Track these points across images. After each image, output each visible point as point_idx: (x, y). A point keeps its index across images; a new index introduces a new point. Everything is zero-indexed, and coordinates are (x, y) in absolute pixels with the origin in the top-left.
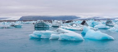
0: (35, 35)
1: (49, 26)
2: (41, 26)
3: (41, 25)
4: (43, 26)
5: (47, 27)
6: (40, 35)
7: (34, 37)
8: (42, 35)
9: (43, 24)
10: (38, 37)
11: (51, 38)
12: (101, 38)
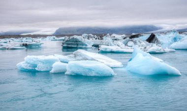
0: (26, 64)
1: (86, 45)
2: (73, 46)
3: (73, 43)
4: (77, 45)
5: (84, 47)
6: (36, 63)
7: (24, 69)
8: (39, 65)
9: (77, 42)
10: (31, 68)
11: (52, 71)
12: (151, 71)
